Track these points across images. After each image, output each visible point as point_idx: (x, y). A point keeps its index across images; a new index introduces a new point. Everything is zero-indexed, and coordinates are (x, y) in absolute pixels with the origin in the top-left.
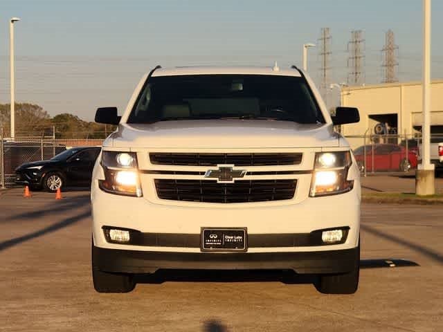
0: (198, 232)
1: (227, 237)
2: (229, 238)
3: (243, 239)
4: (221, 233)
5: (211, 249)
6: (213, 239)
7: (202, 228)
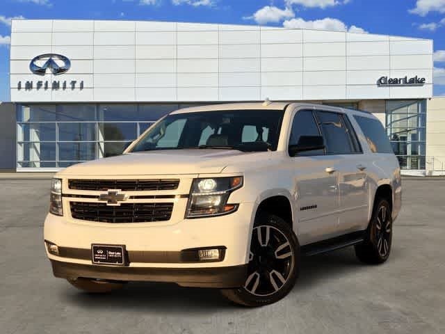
0: (89, 247)
1: (110, 253)
2: (111, 254)
3: (121, 255)
4: (106, 248)
5: (99, 262)
6: (100, 254)
7: (92, 245)
